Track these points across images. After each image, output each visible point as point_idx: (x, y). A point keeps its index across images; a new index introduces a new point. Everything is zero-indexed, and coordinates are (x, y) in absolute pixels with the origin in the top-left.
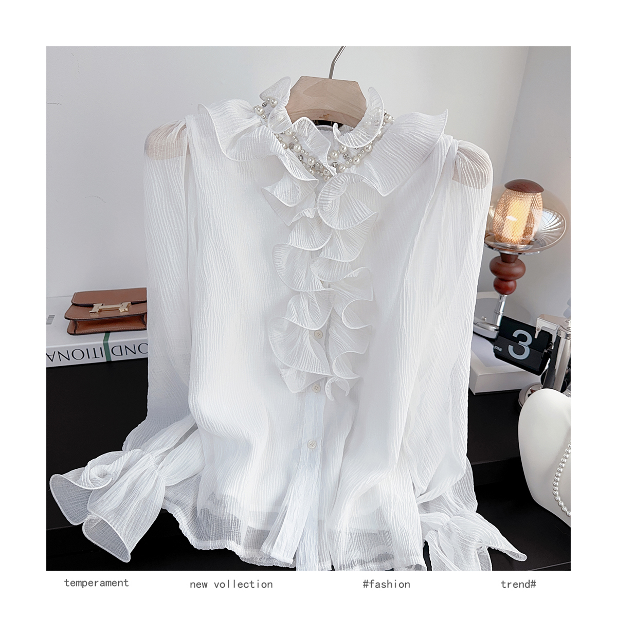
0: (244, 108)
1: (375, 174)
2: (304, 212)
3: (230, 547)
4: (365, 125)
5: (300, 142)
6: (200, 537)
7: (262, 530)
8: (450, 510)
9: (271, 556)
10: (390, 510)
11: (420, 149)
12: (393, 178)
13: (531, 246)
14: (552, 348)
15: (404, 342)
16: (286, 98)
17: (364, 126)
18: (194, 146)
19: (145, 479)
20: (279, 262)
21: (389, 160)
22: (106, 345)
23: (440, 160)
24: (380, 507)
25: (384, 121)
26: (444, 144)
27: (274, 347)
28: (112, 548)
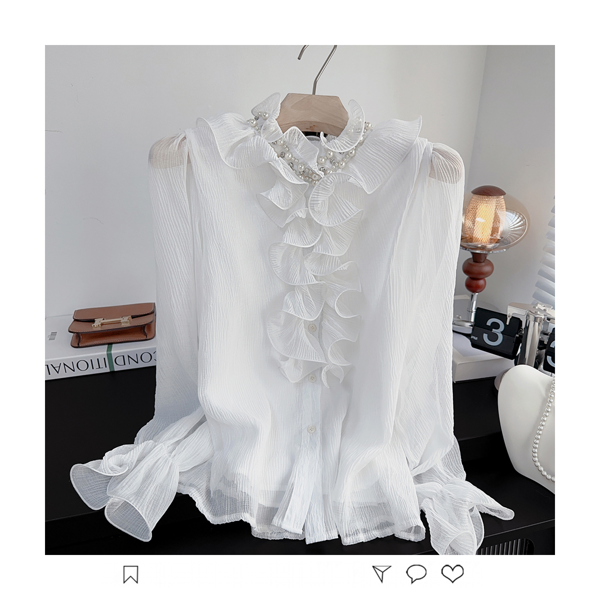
0: (239, 121)
1: (359, 175)
2: (296, 213)
3: (245, 519)
4: (348, 132)
5: (291, 151)
6: (215, 514)
7: (271, 508)
8: (442, 480)
9: (282, 527)
10: (388, 481)
11: (399, 149)
12: (375, 178)
13: (498, 244)
14: (523, 333)
15: (393, 325)
16: (277, 110)
17: (347, 134)
18: (193, 155)
19: (161, 465)
20: (275, 261)
21: (371, 162)
22: (109, 356)
23: (417, 158)
24: (378, 481)
25: (365, 129)
26: (420, 145)
27: (272, 340)
28: (133, 531)
